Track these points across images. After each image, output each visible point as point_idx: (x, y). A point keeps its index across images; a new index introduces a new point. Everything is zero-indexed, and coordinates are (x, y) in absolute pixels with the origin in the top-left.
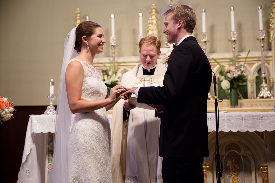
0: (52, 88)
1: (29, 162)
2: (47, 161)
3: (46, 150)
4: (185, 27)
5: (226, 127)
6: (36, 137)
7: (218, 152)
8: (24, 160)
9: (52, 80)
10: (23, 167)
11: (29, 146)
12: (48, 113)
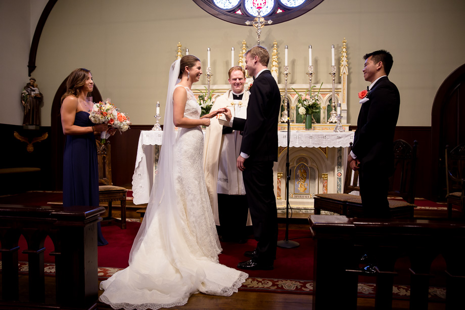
0: (158, 109)
1: (141, 168)
2: (154, 168)
3: (153, 159)
4: (261, 61)
5: (297, 143)
6: (147, 149)
7: (288, 161)
8: (137, 166)
9: (158, 103)
10: (136, 171)
11: (141, 155)
12: (155, 129)
